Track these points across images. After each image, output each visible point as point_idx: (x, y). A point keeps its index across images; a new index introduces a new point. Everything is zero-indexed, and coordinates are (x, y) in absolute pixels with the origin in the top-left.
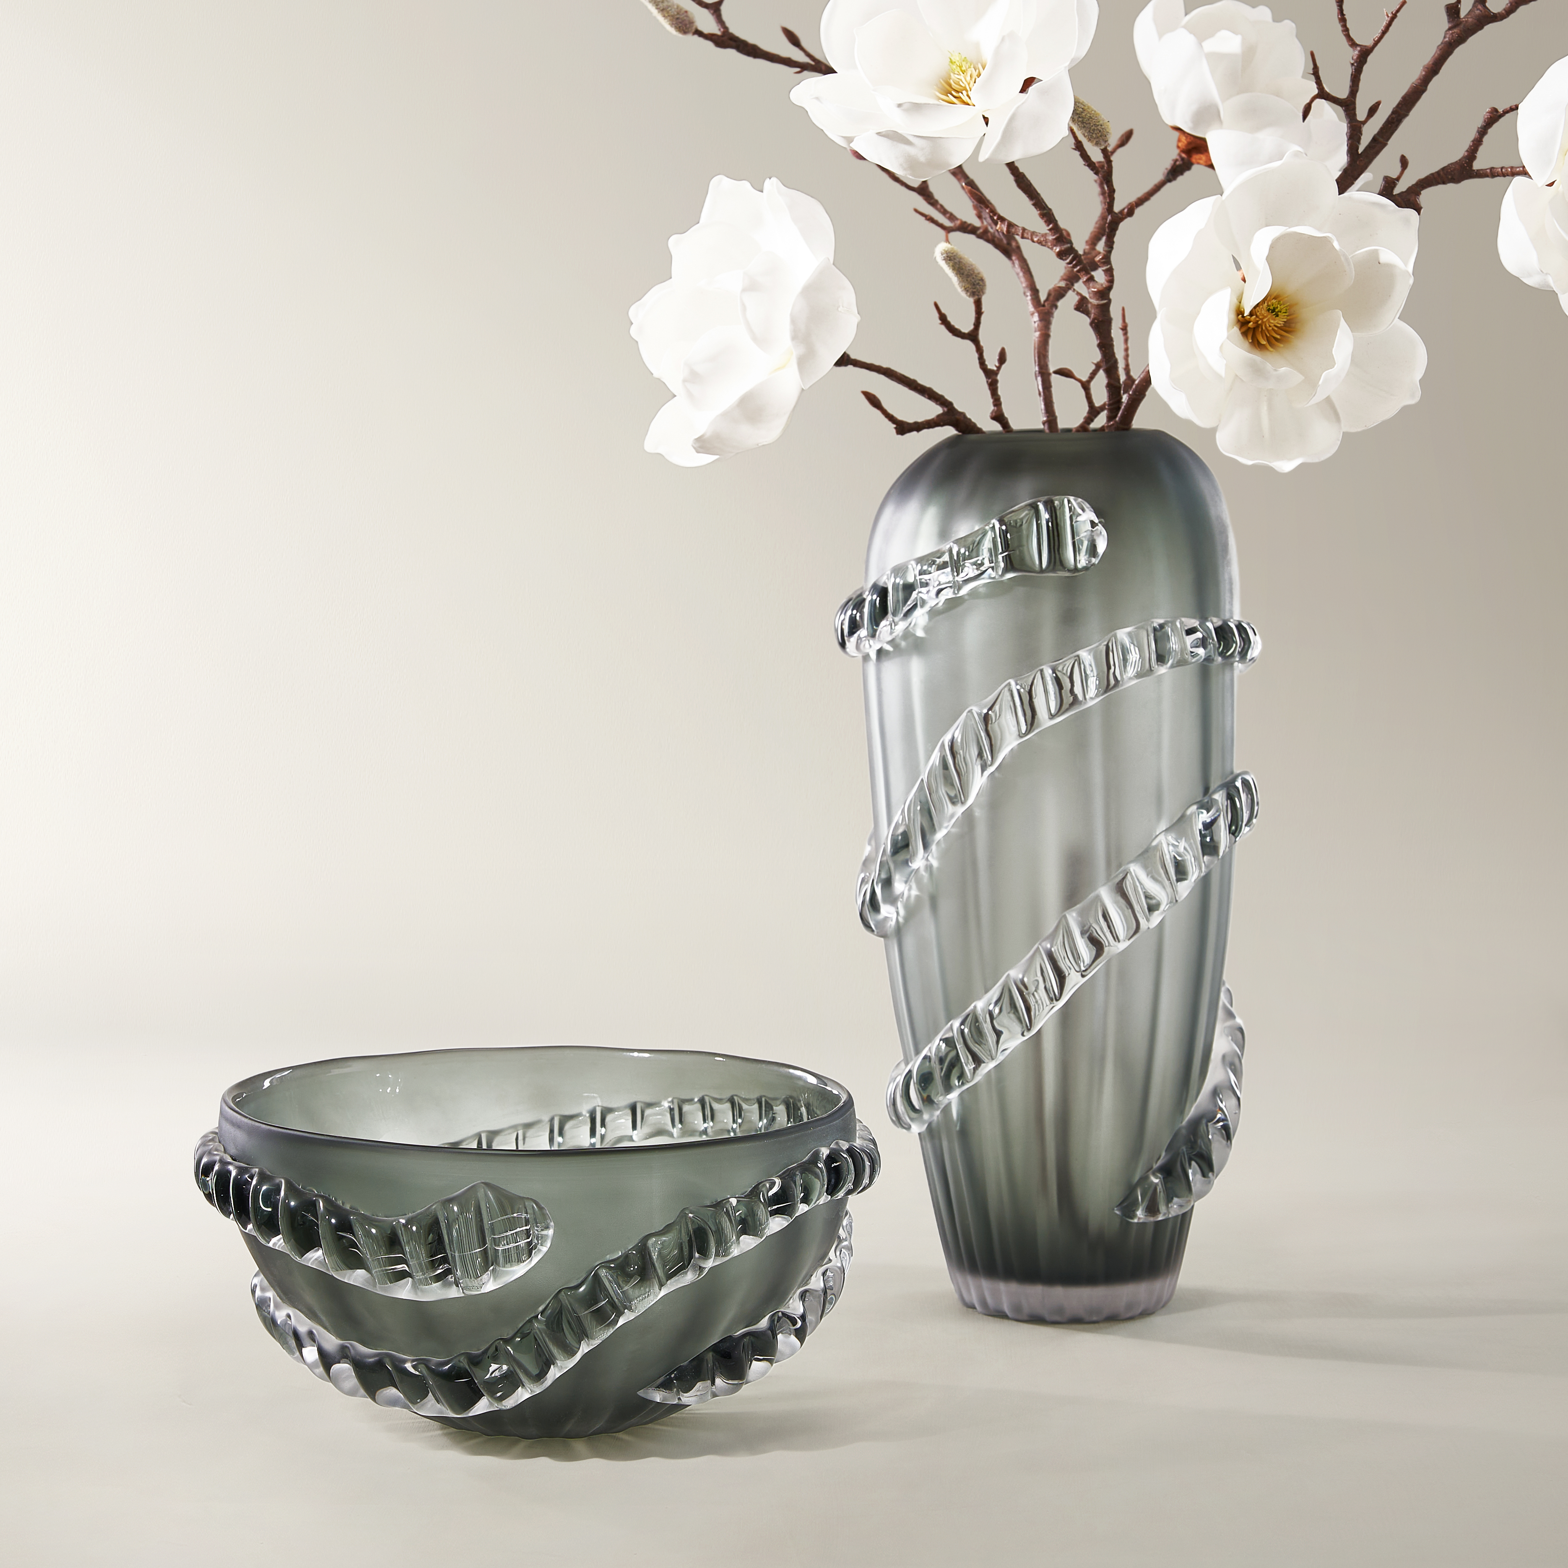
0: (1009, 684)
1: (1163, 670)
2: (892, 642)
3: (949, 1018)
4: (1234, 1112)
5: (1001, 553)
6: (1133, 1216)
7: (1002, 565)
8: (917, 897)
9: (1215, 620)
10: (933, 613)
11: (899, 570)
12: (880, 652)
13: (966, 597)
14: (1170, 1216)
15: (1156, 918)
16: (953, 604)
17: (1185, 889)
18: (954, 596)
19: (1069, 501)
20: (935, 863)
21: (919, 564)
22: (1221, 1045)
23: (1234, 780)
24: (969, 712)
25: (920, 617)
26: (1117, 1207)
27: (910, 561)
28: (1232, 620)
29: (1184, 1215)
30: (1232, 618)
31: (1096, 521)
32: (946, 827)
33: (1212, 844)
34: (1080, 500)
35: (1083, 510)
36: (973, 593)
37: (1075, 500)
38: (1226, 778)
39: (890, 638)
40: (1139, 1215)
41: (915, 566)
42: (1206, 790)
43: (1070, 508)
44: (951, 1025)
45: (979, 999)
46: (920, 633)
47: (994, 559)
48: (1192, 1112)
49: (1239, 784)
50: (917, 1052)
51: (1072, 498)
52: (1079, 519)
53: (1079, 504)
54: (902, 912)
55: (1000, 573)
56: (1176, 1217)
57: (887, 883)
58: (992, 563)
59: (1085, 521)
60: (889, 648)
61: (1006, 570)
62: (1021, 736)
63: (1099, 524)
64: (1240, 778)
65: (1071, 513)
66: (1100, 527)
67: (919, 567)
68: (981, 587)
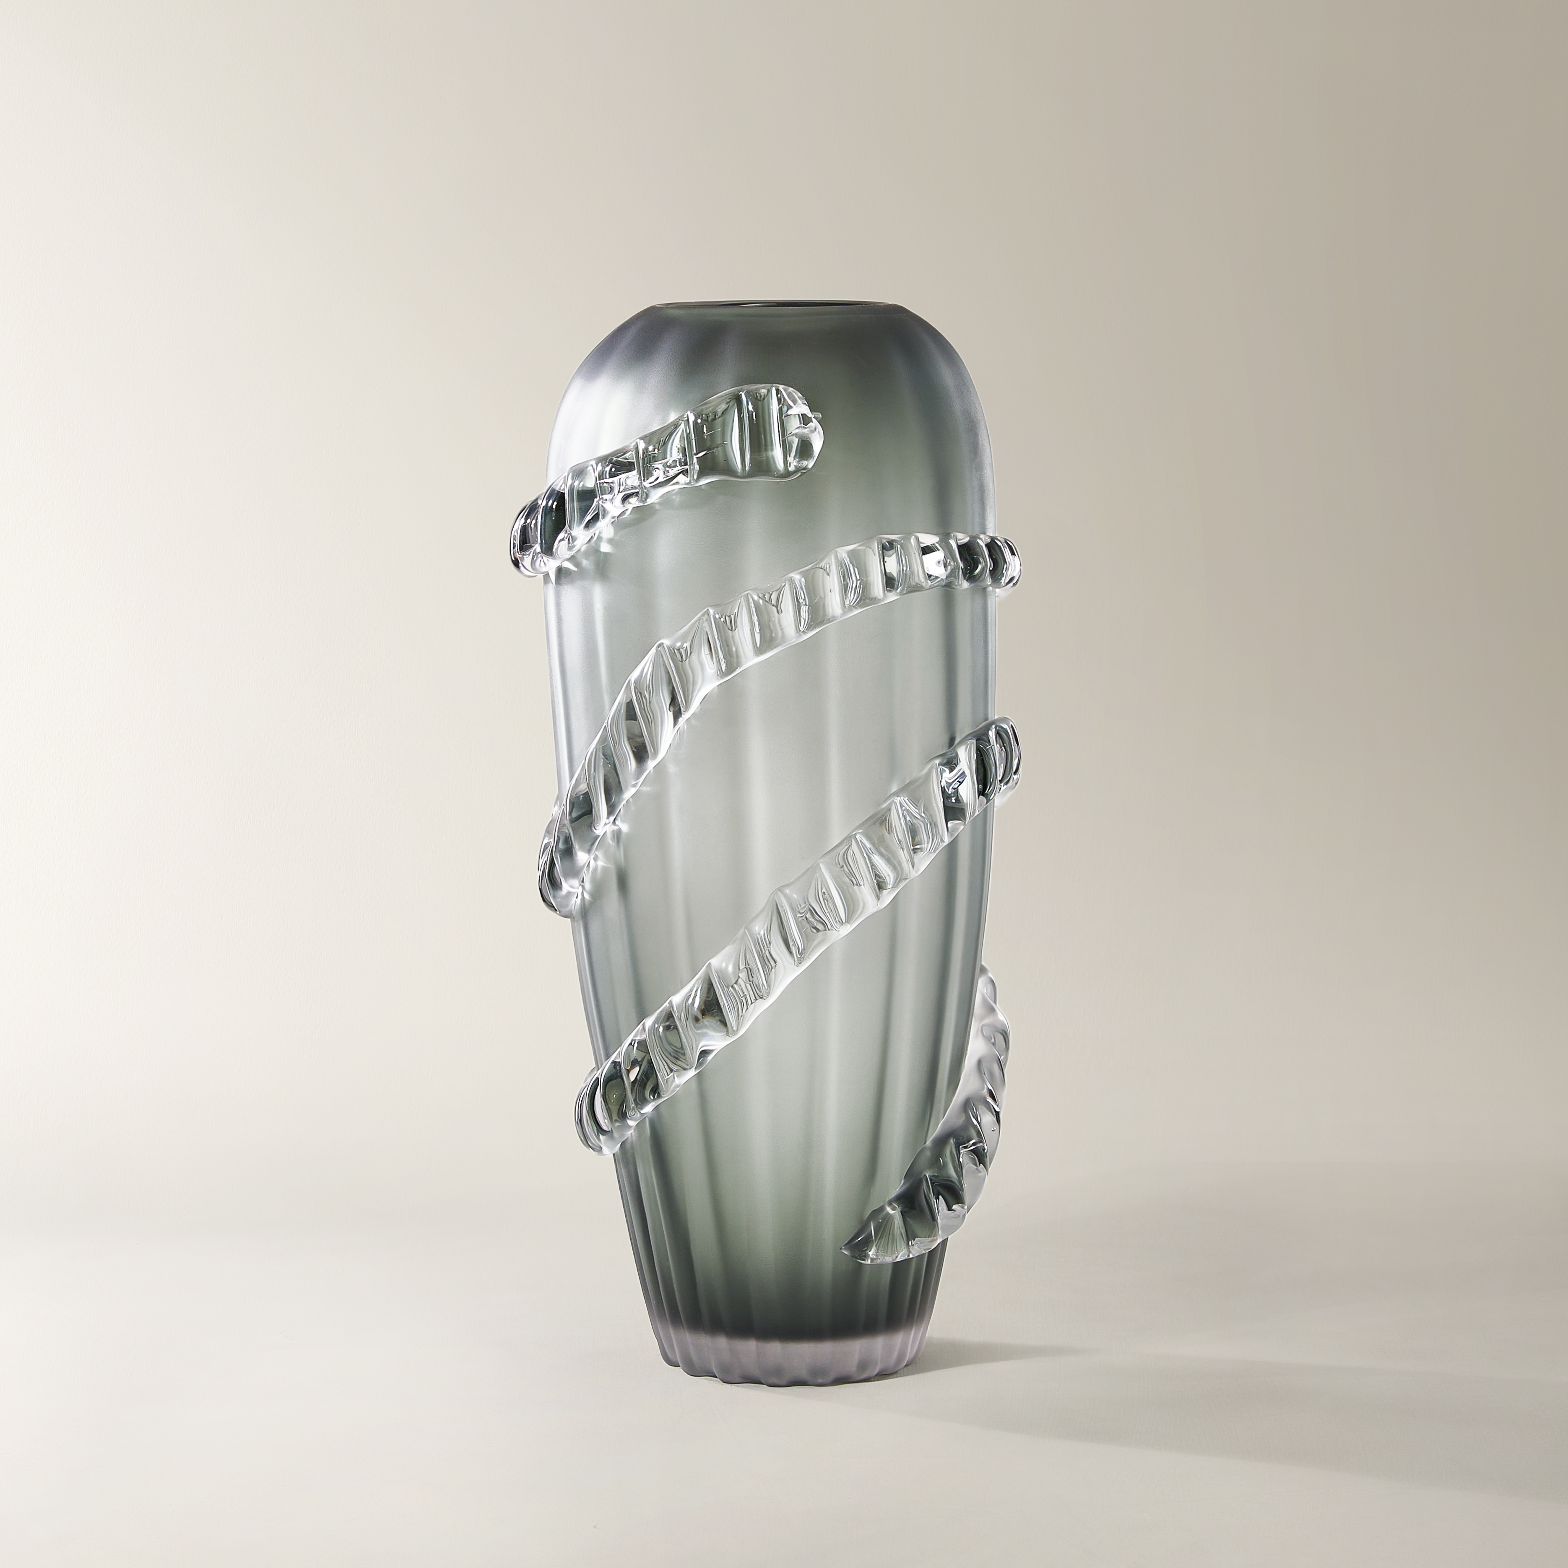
0: (708, 612)
1: (892, 597)
2: (572, 559)
3: (642, 1015)
4: (993, 1129)
5: (696, 454)
6: (865, 1257)
7: (697, 467)
8: (605, 869)
9: (960, 536)
10: (619, 523)
11: (579, 472)
12: (560, 571)
13: (657, 507)
14: (911, 1256)
15: (888, 897)
16: (644, 513)
17: (925, 861)
18: (641, 504)
19: (778, 391)
20: (624, 827)
21: (600, 464)
22: (976, 1047)
23: (988, 728)
24: (659, 646)
25: (604, 527)
26: (844, 1246)
27: (590, 460)
28: (982, 536)
29: (932, 1253)
30: (984, 533)
31: (810, 415)
32: (634, 786)
33: (957, 806)
34: (791, 389)
35: (795, 402)
36: (666, 500)
37: (785, 390)
38: (977, 727)
39: (568, 554)
40: (870, 1256)
41: (595, 466)
42: (952, 741)
43: (779, 400)
44: (644, 1025)
45: (675, 993)
46: (605, 548)
47: (688, 460)
48: (937, 1129)
49: (992, 734)
50: (608, 1057)
51: (781, 387)
52: (790, 412)
53: (789, 395)
54: (588, 886)
55: (695, 477)
56: (921, 1257)
57: (568, 852)
58: (686, 464)
59: (795, 415)
60: (568, 565)
61: (702, 474)
62: (723, 674)
63: (814, 420)
64: (994, 726)
65: (781, 406)
66: (815, 423)
67: (600, 468)
68: (674, 494)
